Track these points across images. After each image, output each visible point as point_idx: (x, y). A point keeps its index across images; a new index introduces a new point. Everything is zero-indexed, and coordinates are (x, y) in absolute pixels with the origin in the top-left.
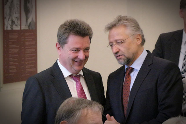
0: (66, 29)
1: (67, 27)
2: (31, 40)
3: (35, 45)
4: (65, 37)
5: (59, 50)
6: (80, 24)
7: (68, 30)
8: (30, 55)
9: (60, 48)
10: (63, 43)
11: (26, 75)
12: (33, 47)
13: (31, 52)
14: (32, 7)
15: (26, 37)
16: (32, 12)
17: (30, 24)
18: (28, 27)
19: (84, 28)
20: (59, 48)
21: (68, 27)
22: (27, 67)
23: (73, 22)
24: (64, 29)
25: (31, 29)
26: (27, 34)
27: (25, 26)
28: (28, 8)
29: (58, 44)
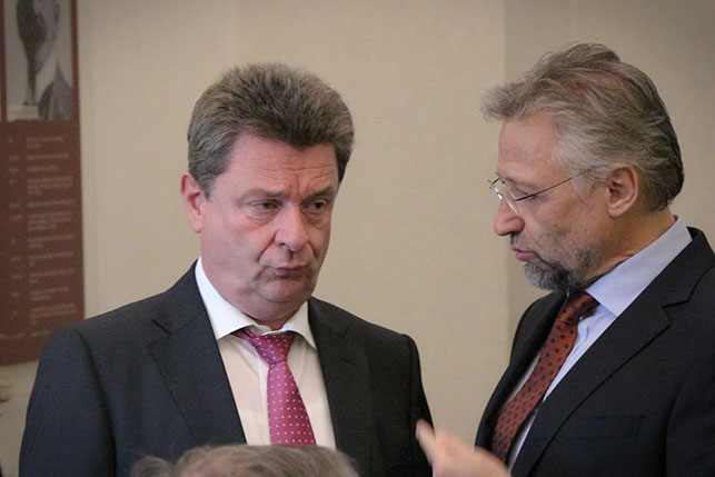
0: (225, 107)
1: (230, 96)
2: (55, 168)
3: (74, 193)
4: (218, 145)
5: (194, 206)
6: (289, 86)
7: (231, 108)
8: (47, 239)
9: (197, 200)
10: (209, 172)
11: (35, 334)
12: (64, 202)
13: (54, 227)
14: (56, 17)
15: (30, 158)
16: (54, 37)
17: (48, 92)
18: (36, 108)
19: (309, 108)
20: (192, 198)
21: (235, 95)
22: (36, 295)
23: (258, 75)
24: (216, 105)
25: (51, 118)
26: (32, 142)
27: (26, 104)
28: (39, 20)
29: (191, 179)
